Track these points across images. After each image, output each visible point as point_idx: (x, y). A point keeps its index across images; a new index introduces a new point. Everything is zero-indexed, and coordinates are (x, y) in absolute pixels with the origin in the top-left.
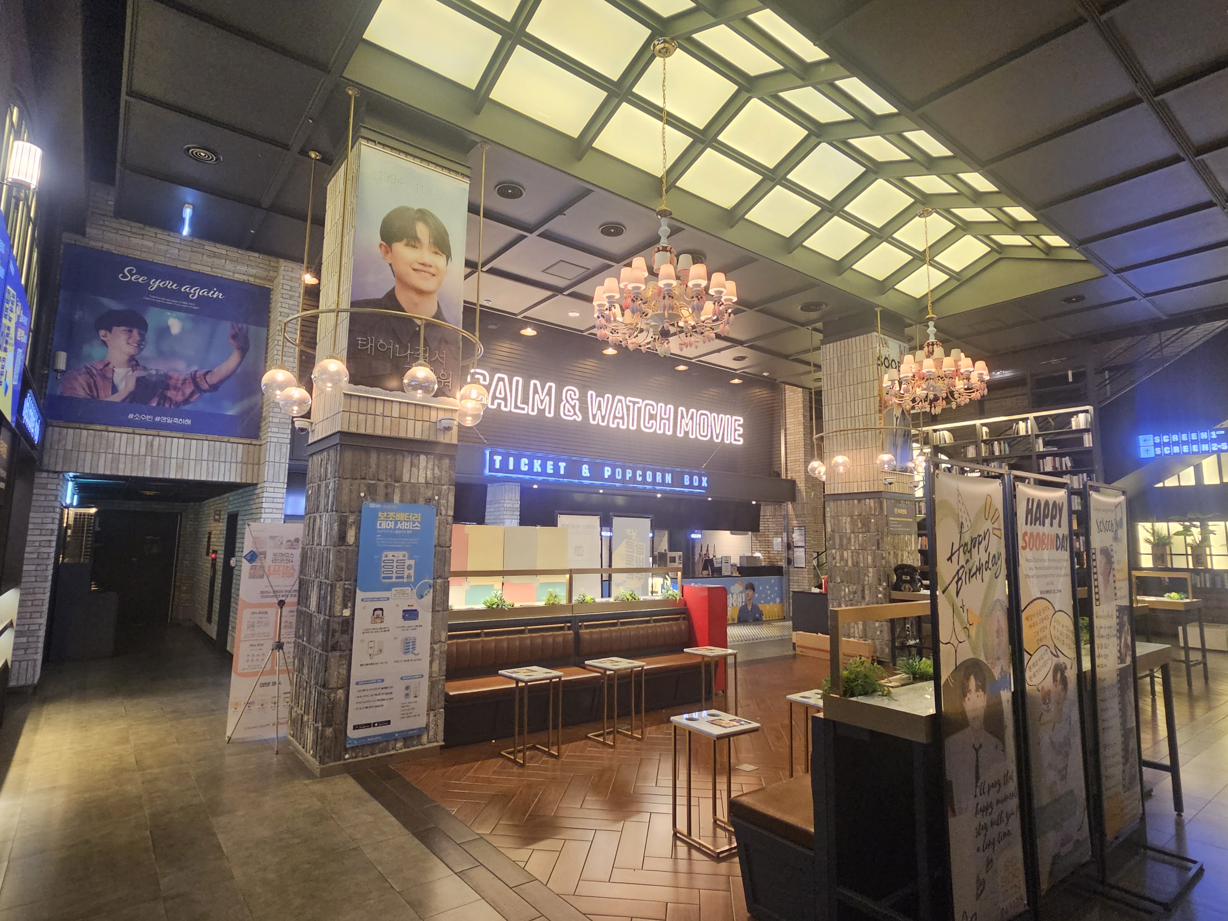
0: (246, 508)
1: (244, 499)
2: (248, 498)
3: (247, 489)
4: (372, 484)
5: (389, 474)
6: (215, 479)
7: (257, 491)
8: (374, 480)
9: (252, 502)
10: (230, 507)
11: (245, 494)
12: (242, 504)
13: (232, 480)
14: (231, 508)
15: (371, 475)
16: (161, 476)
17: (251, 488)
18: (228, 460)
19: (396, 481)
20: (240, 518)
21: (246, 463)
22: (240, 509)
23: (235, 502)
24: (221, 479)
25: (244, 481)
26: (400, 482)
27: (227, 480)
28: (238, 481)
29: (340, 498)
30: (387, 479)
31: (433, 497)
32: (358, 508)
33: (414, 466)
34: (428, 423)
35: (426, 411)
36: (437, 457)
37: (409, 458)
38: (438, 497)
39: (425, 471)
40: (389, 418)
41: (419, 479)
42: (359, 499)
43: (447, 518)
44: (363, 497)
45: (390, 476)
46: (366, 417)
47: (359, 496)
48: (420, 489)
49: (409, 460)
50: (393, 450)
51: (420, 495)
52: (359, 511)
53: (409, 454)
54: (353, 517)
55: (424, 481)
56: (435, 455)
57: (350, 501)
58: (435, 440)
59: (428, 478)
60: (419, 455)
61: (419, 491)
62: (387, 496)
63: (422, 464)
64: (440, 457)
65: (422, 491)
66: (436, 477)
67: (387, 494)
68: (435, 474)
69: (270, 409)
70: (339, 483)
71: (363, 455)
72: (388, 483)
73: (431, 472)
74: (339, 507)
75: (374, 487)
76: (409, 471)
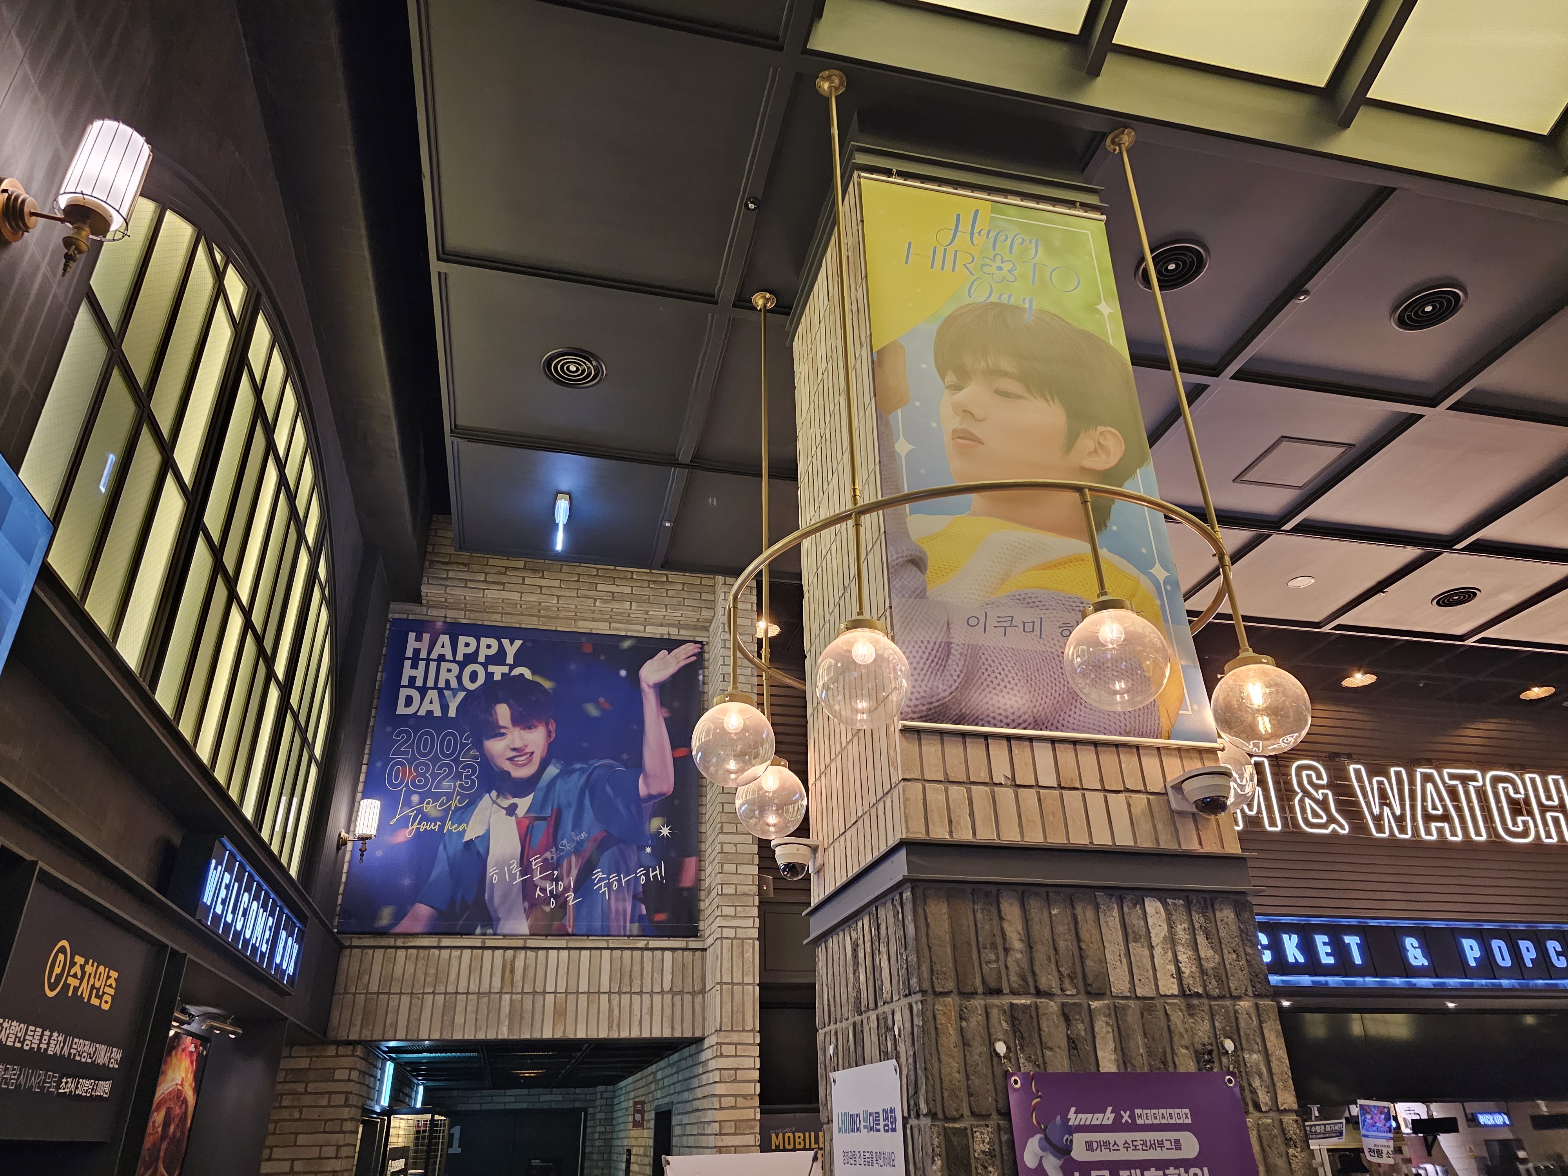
0: (686, 1096)
1: (680, 1077)
2: (687, 1074)
3: (687, 1051)
4: (1026, 1007)
5: (1065, 970)
6: (624, 1034)
7: (706, 1055)
8: (1027, 993)
9: (695, 1083)
10: (658, 1094)
11: (684, 1064)
12: (679, 1087)
13: (657, 1033)
14: (660, 1098)
15: (1014, 978)
16: (526, 1036)
17: (693, 1048)
18: (647, 988)
19: (1091, 995)
20: (676, 1120)
21: (682, 993)
22: (675, 1099)
23: (667, 1082)
24: (635, 1033)
25: (677, 1034)
26: (1099, 995)
27: (646, 1034)
28: (667, 1033)
29: (936, 1065)
30: (1063, 986)
31: (1217, 1043)
32: (996, 1101)
33: (1134, 937)
34: (1144, 797)
35: (1129, 761)
36: (1195, 901)
37: (1116, 913)
38: (1232, 1040)
39: (1170, 954)
40: (1033, 791)
41: (1160, 983)
42: (993, 1066)
43: (1281, 1121)
44: (1005, 1057)
45: (1071, 978)
46: (969, 791)
47: (991, 1056)
48: (1172, 1018)
49: (1117, 919)
50: (1064, 889)
51: (1176, 1039)
52: (1003, 1111)
53: (1113, 900)
54: (986, 1136)
55: (1176, 987)
56: (1188, 897)
57: (967, 1075)
58: (1176, 847)
59: (1186, 975)
60: (1143, 900)
61: (1169, 1027)
62: (1076, 1048)
63: (1158, 930)
64: (1205, 900)
65: (1179, 1024)
66: (1211, 972)
67: (1074, 1042)
68: (1203, 963)
69: (718, 868)
70: (925, 1009)
71: (980, 911)
72: (1070, 1001)
73: (1189, 958)
74: (938, 1098)
75: (1031, 1017)
76: (1122, 955)
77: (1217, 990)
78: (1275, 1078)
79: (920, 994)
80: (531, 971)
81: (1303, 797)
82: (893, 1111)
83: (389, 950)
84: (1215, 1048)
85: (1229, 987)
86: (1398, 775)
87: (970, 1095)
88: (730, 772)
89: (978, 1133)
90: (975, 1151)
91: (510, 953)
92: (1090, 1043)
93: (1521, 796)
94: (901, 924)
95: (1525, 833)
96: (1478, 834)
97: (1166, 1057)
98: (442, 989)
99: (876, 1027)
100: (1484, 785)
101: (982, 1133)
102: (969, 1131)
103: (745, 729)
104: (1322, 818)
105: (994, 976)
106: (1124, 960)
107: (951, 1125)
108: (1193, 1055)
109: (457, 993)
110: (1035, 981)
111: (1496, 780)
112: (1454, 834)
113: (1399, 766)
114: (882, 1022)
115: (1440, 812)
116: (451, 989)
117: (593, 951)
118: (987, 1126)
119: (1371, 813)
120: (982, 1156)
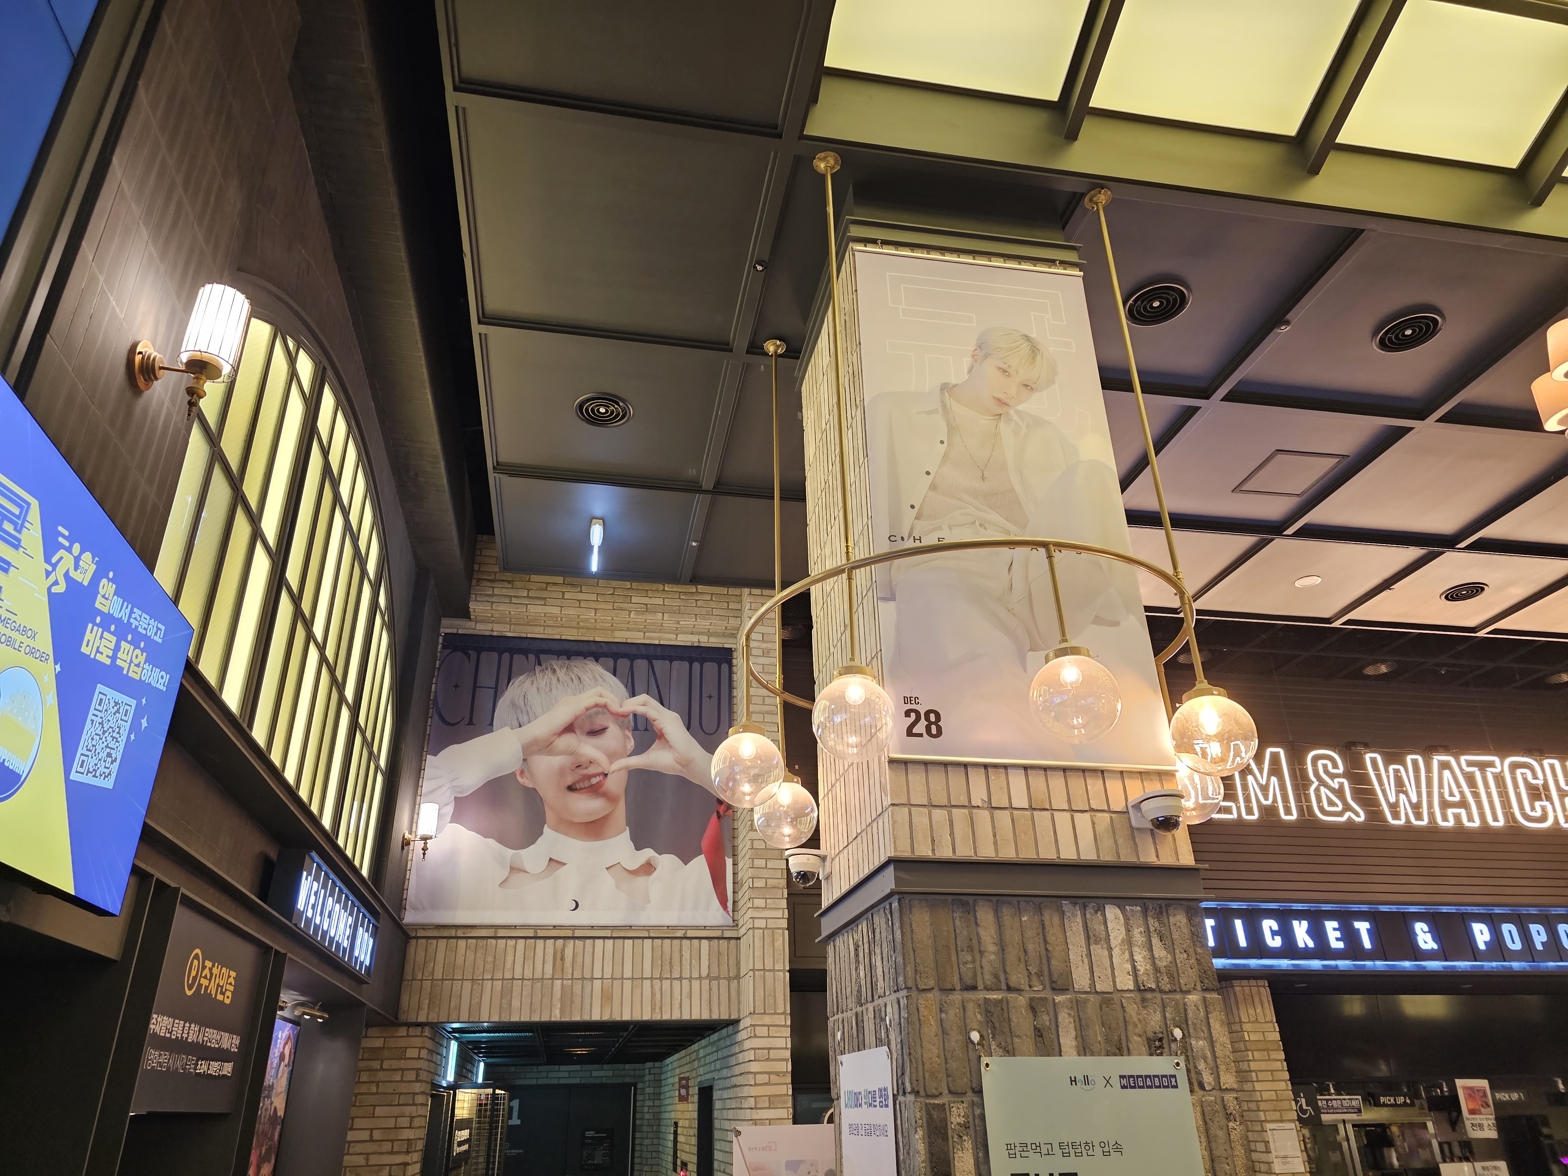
0: (725, 1073)
1: (720, 1054)
2: (725, 1052)
3: (724, 1032)
4: (998, 1002)
5: (1033, 970)
6: (666, 1017)
7: (742, 1036)
8: (999, 989)
9: (733, 1060)
10: (701, 1071)
11: (722, 1044)
12: (718, 1065)
13: (696, 1016)
14: (701, 1075)
15: (987, 976)
16: (577, 1018)
17: (730, 1028)
18: (686, 974)
19: (1057, 990)
20: (716, 1095)
21: (718, 978)
22: (716, 1075)
23: (708, 1059)
24: (676, 1016)
25: (715, 1016)
26: (1063, 991)
27: (686, 1017)
28: (705, 1016)
29: (919, 1050)
30: (1031, 983)
31: (1167, 1031)
32: (971, 1081)
33: (1095, 941)
34: (1107, 816)
35: (1095, 785)
36: (1151, 907)
37: (1079, 919)
38: (1181, 1029)
39: (1127, 954)
40: (1007, 813)
41: (1117, 980)
42: (968, 1052)
43: (1223, 1098)
44: (978, 1044)
45: (1040, 974)
46: (950, 814)
47: (967, 1043)
48: (1127, 1010)
49: (1081, 924)
50: (1033, 899)
51: (1130, 1028)
52: (976, 1089)
53: (1077, 906)
54: (961, 1110)
55: (1132, 983)
56: (1144, 904)
57: (946, 1059)
58: (1134, 860)
59: (1141, 973)
60: (1104, 907)
61: (1124, 1017)
62: (1041, 1036)
63: (1117, 932)
64: (1160, 907)
65: (1134, 1014)
66: (1163, 970)
67: (1039, 1031)
68: (1157, 961)
69: (748, 863)
70: (909, 1004)
71: (958, 918)
72: (1037, 996)
73: (1144, 958)
74: (921, 1078)
75: (1003, 1010)
76: (1084, 956)
77: (1168, 986)
78: (1219, 1062)
79: (905, 991)
80: (579, 959)
81: (1319, 785)
82: (886, 1089)
83: (451, 940)
84: (1165, 1035)
85: (1179, 982)
86: (1415, 763)
87: (948, 1076)
88: (744, 794)
89: (954, 1108)
90: (952, 1123)
91: (560, 942)
92: (1054, 1031)
93: (1540, 782)
94: (890, 929)
95: (1543, 818)
96: (1496, 819)
97: (1121, 1044)
98: (499, 975)
99: (873, 1017)
100: (1502, 771)
101: (958, 1108)
102: (947, 1107)
103: (757, 757)
104: (1337, 806)
105: (970, 974)
106: (1086, 960)
107: (932, 1101)
108: (1146, 1042)
109: (513, 979)
110: (1006, 979)
111: (1514, 767)
112: (1470, 819)
113: (1415, 753)
114: (877, 1013)
115: (1457, 798)
116: (508, 975)
117: (635, 940)
118: (963, 1102)
119: (1387, 800)
120: (958, 1127)
